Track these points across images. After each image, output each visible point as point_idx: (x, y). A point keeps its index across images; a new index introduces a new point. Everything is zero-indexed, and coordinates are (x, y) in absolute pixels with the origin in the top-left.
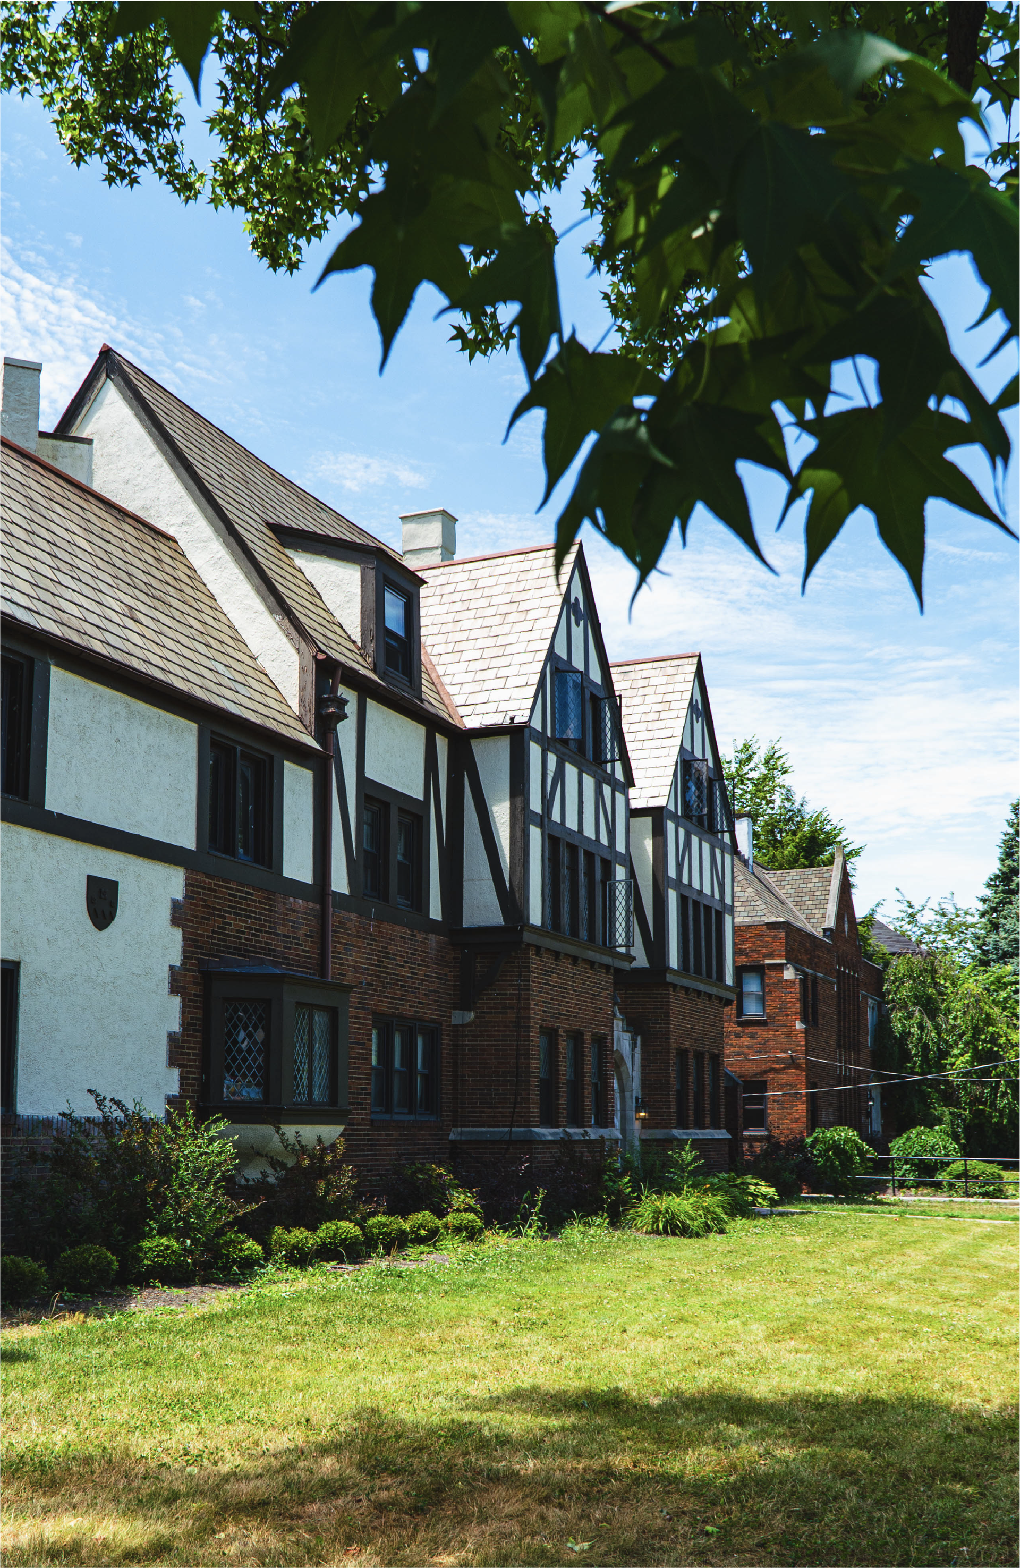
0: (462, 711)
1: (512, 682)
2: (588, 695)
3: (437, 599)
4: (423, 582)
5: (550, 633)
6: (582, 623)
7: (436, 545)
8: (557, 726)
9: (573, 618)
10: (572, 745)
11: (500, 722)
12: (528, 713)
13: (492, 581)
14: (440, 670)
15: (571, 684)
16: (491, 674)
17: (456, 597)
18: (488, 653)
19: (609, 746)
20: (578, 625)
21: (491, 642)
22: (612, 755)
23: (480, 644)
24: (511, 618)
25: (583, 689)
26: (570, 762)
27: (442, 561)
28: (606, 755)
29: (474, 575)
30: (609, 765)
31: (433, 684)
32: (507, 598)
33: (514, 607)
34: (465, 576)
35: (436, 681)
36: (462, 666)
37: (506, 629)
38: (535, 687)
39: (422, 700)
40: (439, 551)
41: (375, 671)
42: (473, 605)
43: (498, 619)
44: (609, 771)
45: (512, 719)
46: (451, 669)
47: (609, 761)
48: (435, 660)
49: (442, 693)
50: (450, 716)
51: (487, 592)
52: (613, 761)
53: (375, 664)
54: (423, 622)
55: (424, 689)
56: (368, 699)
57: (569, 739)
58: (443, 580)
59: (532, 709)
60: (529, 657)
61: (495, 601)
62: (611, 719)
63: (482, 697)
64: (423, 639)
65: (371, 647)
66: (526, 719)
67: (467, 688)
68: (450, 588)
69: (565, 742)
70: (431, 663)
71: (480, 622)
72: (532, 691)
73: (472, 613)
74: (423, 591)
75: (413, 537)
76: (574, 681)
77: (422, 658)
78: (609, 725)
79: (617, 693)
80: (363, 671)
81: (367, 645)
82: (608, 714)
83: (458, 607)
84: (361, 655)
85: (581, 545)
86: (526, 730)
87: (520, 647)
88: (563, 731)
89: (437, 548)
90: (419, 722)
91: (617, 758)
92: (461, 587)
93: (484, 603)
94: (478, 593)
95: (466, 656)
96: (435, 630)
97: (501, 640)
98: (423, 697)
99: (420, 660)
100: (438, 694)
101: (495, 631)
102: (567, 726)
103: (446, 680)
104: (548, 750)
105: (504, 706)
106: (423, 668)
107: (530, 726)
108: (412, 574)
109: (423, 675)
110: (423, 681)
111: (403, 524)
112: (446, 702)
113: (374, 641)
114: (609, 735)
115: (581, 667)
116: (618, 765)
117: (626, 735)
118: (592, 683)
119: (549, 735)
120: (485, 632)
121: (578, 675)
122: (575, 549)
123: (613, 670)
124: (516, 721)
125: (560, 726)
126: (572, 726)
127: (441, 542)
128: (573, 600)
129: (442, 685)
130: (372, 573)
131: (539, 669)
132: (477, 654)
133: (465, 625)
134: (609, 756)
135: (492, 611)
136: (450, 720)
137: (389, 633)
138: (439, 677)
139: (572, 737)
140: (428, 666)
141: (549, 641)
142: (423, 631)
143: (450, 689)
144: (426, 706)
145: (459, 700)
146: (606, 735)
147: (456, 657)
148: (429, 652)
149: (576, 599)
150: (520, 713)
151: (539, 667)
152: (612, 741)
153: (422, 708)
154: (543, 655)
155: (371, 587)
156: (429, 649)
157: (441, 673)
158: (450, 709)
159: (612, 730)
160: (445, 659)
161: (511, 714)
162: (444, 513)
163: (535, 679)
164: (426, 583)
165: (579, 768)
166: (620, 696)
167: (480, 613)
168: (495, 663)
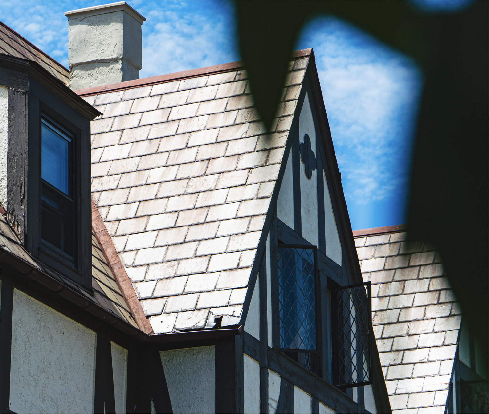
0: (149, 307)
1: (217, 263)
2: (324, 283)
3: (114, 137)
4: (94, 113)
5: (269, 190)
6: (314, 173)
7: (114, 56)
8: (281, 332)
9: (302, 166)
10: (303, 359)
11: (201, 324)
12: (239, 310)
13: (190, 110)
14: (119, 243)
15: (300, 265)
16: (188, 250)
17: (141, 134)
18: (185, 219)
19: (354, 361)
20: (309, 176)
21: (187, 202)
22: (360, 375)
23: (174, 204)
24: (216, 166)
25: (316, 273)
26: (299, 386)
27: (123, 80)
28: (351, 374)
29: (167, 101)
30: (355, 390)
31: (108, 265)
32: (211, 136)
33: (220, 149)
34: (153, 103)
35: (112, 261)
36: (149, 239)
37: (210, 182)
38: (249, 271)
39: (92, 291)
40: (119, 65)
41: (26, 246)
42: (165, 145)
43: (198, 168)
44: (355, 399)
45: (218, 320)
46: (134, 242)
47: (355, 385)
48: (111, 228)
49: (120, 279)
50: (131, 315)
51: (184, 127)
52: (361, 384)
53: (26, 236)
54: (95, 171)
55: (95, 272)
56: (15, 290)
57: (298, 350)
58: (121, 108)
59: (246, 305)
60: (240, 226)
61: (196, 139)
62: (356, 320)
63: (176, 286)
64: (95, 197)
65: (22, 210)
66: (236, 321)
67: (156, 272)
68: (133, 121)
69: (293, 354)
70: (107, 234)
71: (172, 173)
72: (244, 277)
73: (161, 159)
74: (95, 126)
75: (84, 43)
76: (304, 260)
77: (94, 224)
78: (354, 328)
79: (365, 279)
80: (10, 248)
81: (16, 206)
82: (353, 312)
83: (143, 148)
84: (7, 223)
85: (312, 57)
86: (238, 338)
87: (230, 211)
88: (289, 340)
89: (116, 60)
90: (87, 324)
91: (366, 379)
92: (148, 118)
93: (178, 142)
94: (171, 129)
95: (155, 222)
96: (111, 183)
97: (202, 200)
98: (94, 285)
99: (90, 227)
100: (116, 280)
101: (196, 185)
102: (295, 332)
103: (127, 259)
104: (269, 367)
105: (205, 301)
106: (94, 241)
107: (243, 333)
108: (78, 99)
109: (94, 251)
110: (94, 261)
111: (71, 24)
112: (127, 292)
113: (25, 201)
114: (354, 344)
115: (314, 241)
116: (368, 390)
117: (379, 343)
118: (330, 262)
119: (270, 344)
120: (179, 187)
121: (310, 251)
122: (304, 63)
123: (358, 242)
124: (224, 323)
125: (286, 331)
126: (302, 330)
127: (121, 52)
128: (302, 140)
129: (121, 267)
130: (24, 100)
131: (255, 244)
132: (169, 220)
133: (155, 175)
134: (355, 376)
135: (190, 155)
136: (132, 322)
137: (46, 187)
138: (116, 254)
139: (302, 347)
140: (102, 238)
141: (268, 202)
142: (95, 185)
143: (134, 274)
144: (98, 299)
145: (144, 290)
146: (350, 344)
147: (140, 224)
148: (104, 216)
149: (307, 137)
150: (229, 311)
151: (254, 239)
152: (358, 351)
153: (92, 303)
154: (260, 223)
155: (23, 119)
156: (103, 212)
157: (119, 248)
158: (132, 305)
159: (358, 336)
160: (126, 227)
161: (217, 312)
162: (126, 7)
163: (249, 258)
164: (99, 114)
165: (312, 395)
166: (369, 284)
167: (174, 158)
168: (195, 233)
